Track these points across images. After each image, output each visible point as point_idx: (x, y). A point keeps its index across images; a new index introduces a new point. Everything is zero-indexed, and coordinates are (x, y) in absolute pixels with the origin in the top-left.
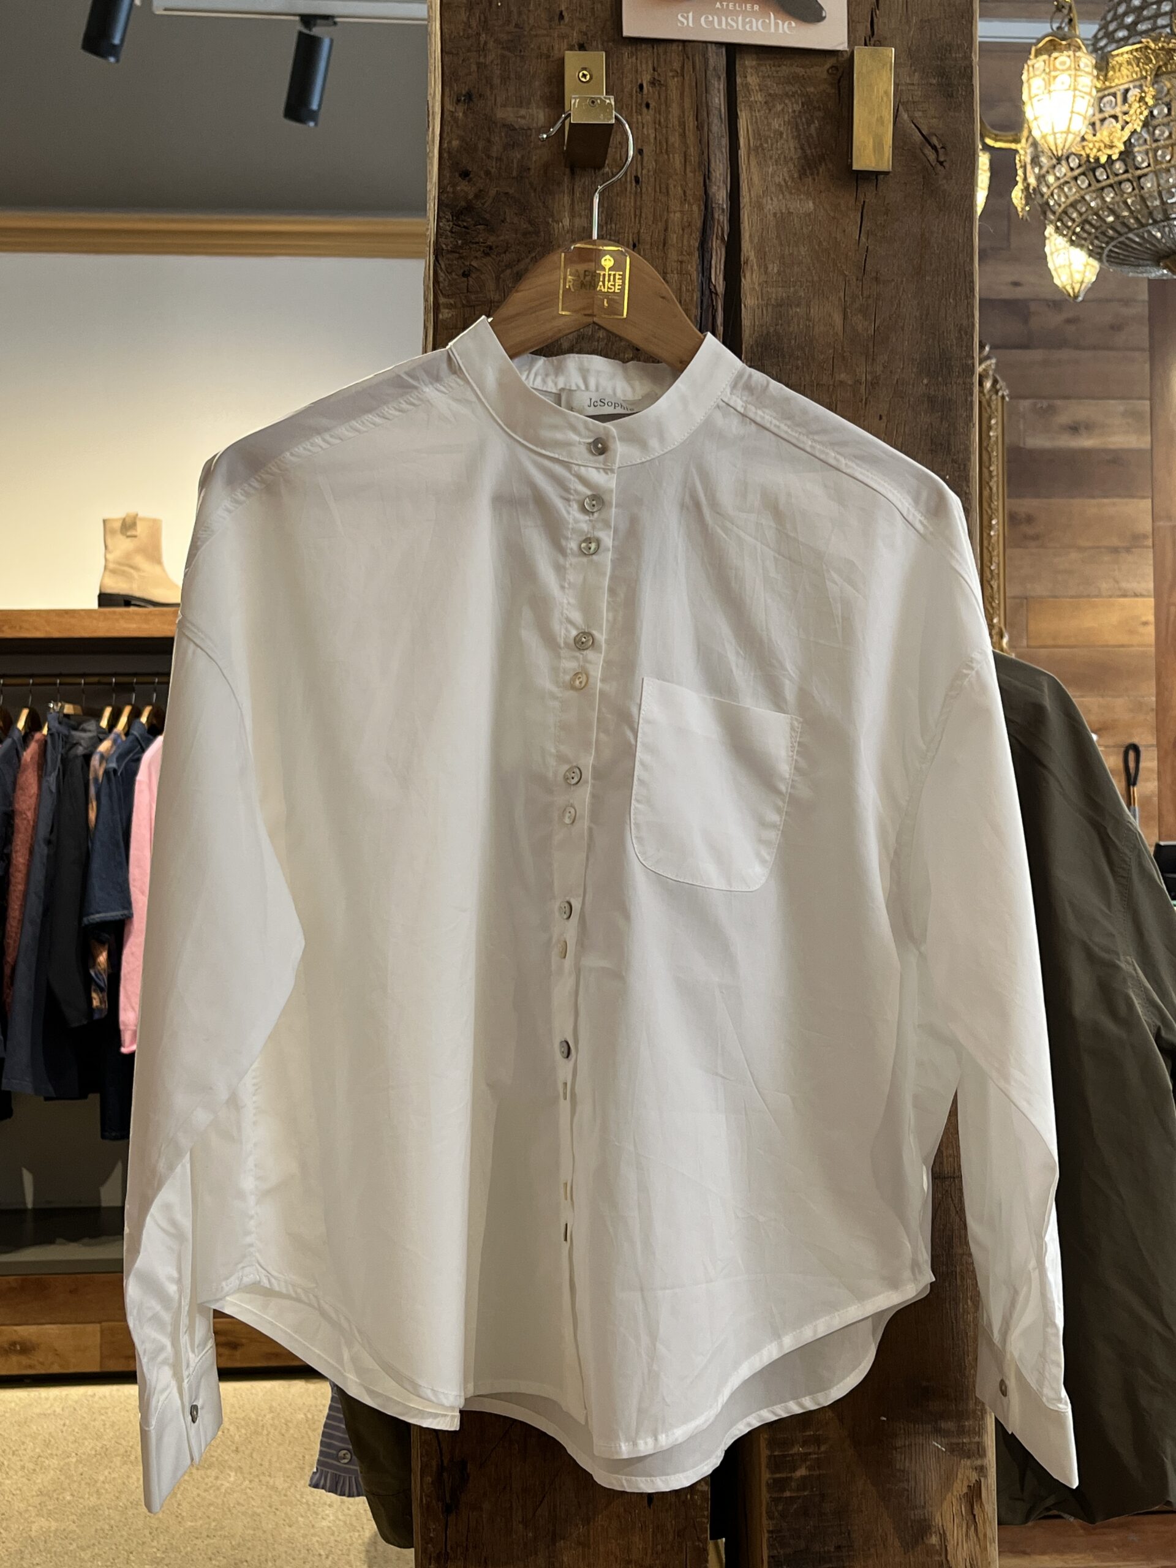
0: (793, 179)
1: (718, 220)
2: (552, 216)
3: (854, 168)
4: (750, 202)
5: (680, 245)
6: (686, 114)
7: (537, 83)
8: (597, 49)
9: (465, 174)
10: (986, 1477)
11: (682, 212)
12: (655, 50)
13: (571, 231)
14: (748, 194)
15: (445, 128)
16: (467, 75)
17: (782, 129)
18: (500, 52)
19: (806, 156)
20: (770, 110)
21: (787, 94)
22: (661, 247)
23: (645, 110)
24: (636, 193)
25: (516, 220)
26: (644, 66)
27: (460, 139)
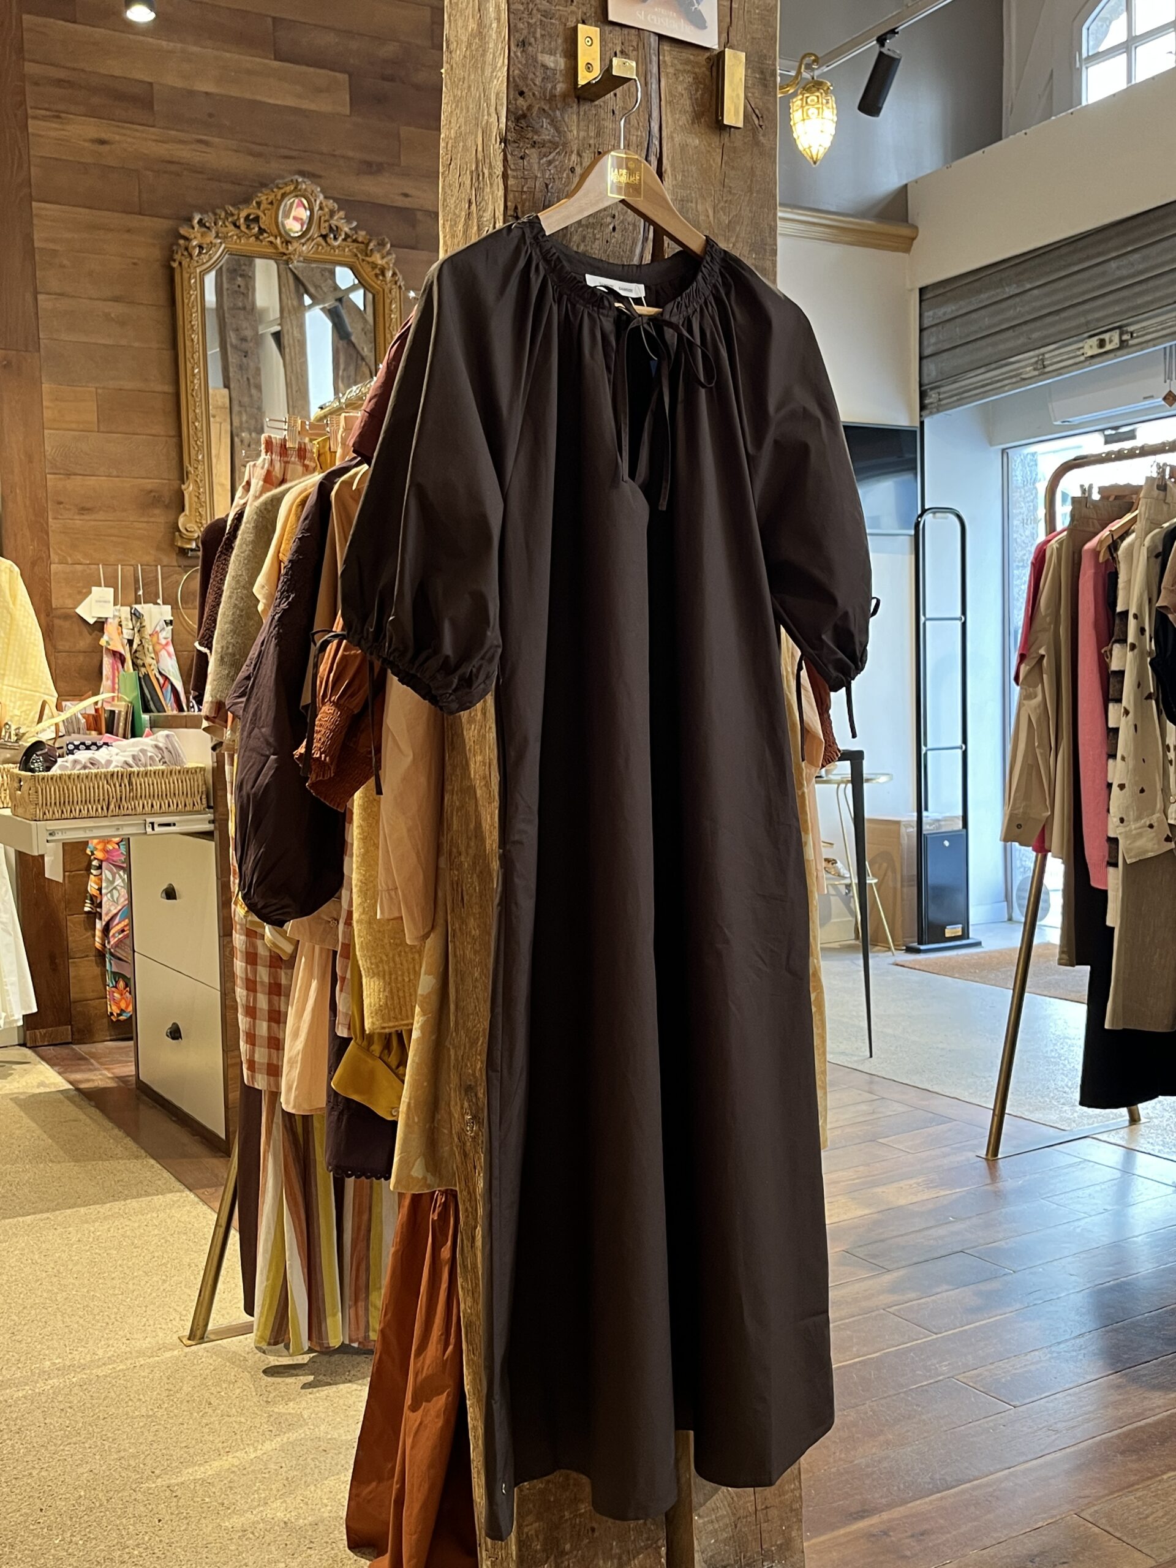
0: (689, 124)
1: (655, 144)
2: (567, 126)
3: (726, 122)
4: (667, 135)
7: (560, 40)
8: (595, 24)
9: (522, 94)
12: (623, 32)
14: (666, 130)
15: (511, 62)
17: (683, 92)
19: (696, 111)
20: (676, 79)
21: (685, 71)
26: (618, 39)
27: (520, 70)
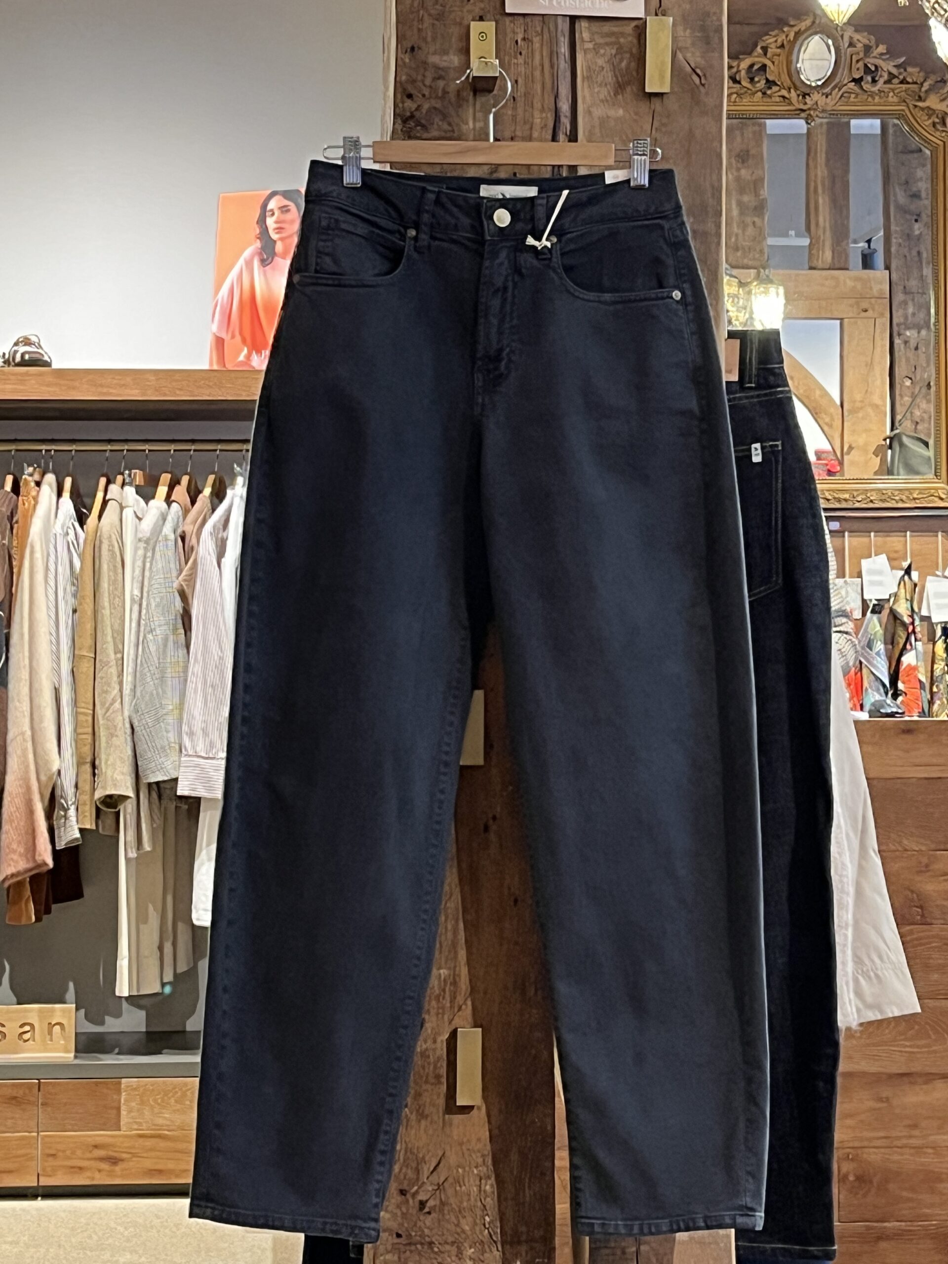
0: (610, 96)
1: (564, 123)
2: (463, 121)
3: (647, 90)
4: (584, 110)
6: (544, 58)
8: (488, 21)
9: (410, 96)
11: (542, 118)
12: (526, 20)
13: (474, 129)
14: (582, 106)
15: (399, 69)
16: (411, 36)
17: (604, 65)
18: (431, 21)
20: (597, 53)
21: (607, 44)
23: (519, 56)
24: (513, 108)
25: (440, 123)
26: (519, 30)
27: (408, 75)
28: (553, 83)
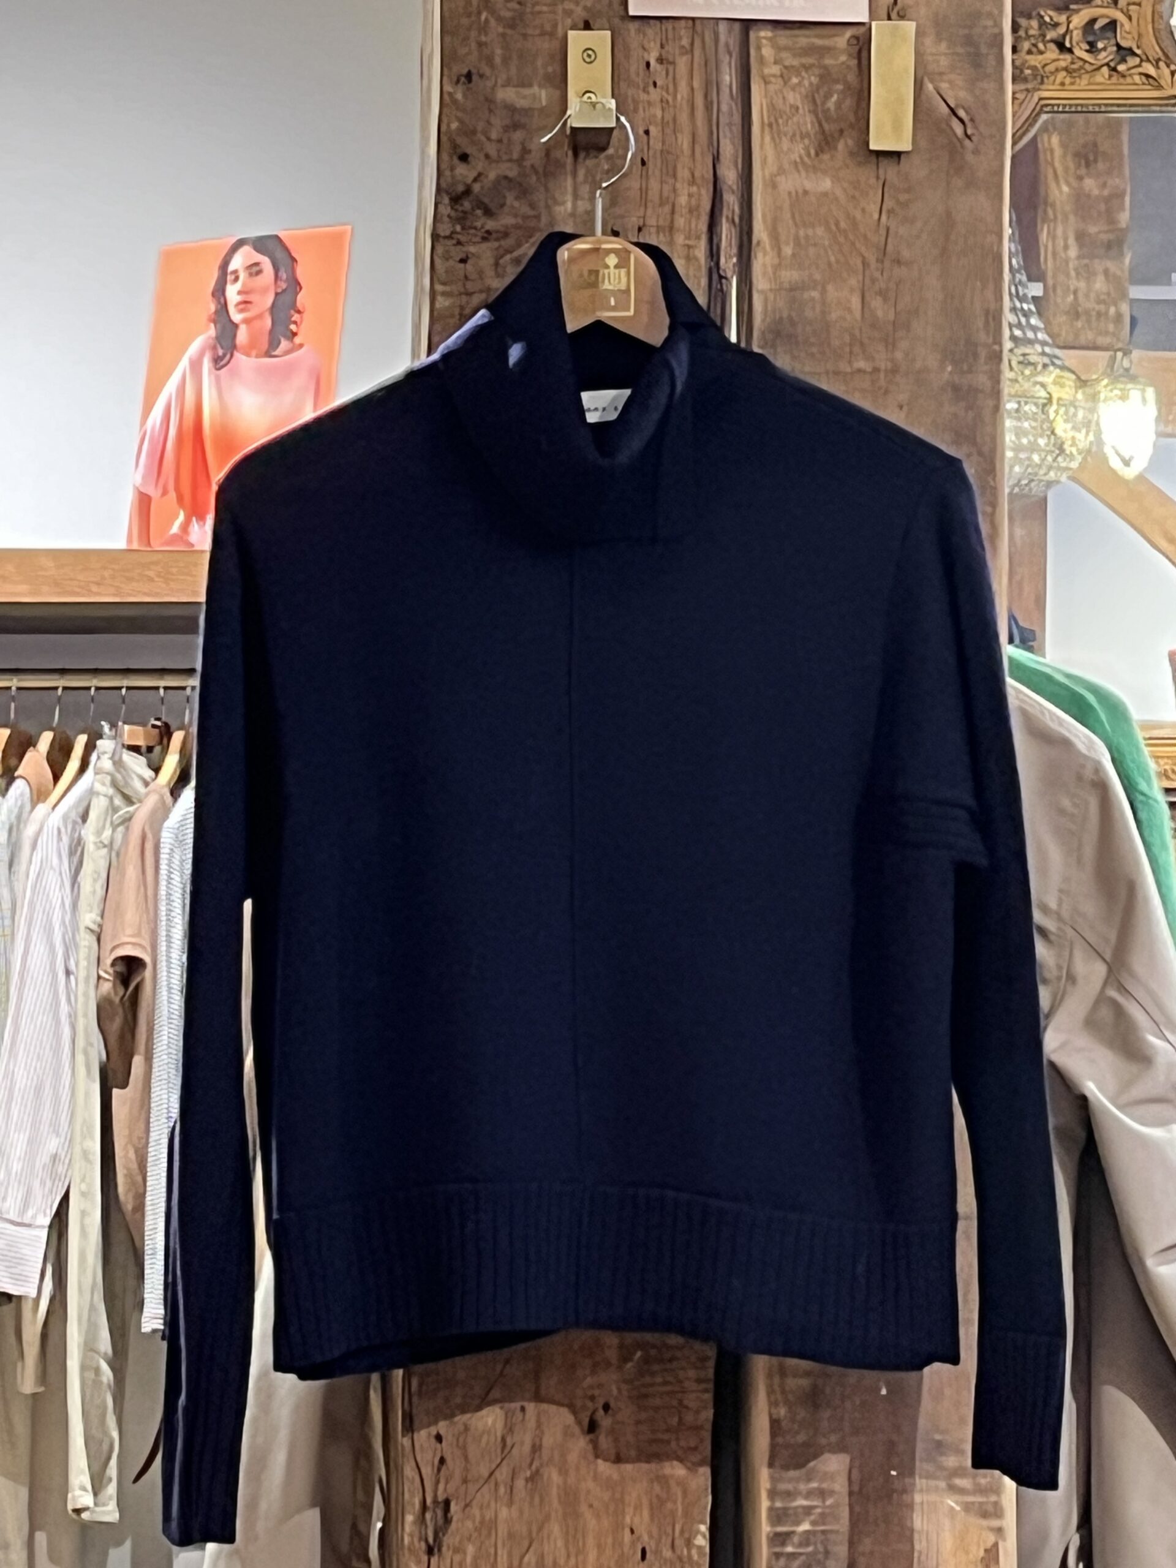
0: (809, 155)
1: (728, 202)
3: (873, 146)
4: (764, 180)
5: (687, 229)
6: (696, 93)
7: (539, 63)
8: (601, 28)
9: (464, 158)
10: (1004, 1540)
11: (690, 195)
12: (663, 28)
13: (573, 215)
14: (760, 174)
15: (445, 110)
16: (469, 53)
17: (799, 104)
18: (501, 30)
19: (823, 132)
20: (785, 83)
22: (667, 229)
23: (651, 88)
24: (639, 180)
25: (516, 204)
26: (652, 44)
27: (461, 121)
28: (711, 133)
